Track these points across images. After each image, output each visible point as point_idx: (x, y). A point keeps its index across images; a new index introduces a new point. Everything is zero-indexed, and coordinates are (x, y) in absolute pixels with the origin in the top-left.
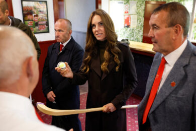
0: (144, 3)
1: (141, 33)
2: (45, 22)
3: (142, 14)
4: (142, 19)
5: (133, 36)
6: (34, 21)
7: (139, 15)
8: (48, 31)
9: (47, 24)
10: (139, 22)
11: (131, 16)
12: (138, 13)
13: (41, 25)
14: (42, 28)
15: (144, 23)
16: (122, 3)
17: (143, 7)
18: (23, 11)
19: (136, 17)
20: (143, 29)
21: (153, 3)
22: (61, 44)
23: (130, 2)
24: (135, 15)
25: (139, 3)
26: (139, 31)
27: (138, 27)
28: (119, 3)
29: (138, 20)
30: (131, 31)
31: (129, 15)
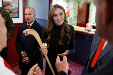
0: (78, 2)
1: (76, 21)
2: (16, 11)
3: (77, 9)
4: (77, 12)
5: (71, 22)
6: (10, 10)
7: (75, 10)
8: (18, 17)
9: (18, 12)
10: (75, 14)
11: (70, 10)
12: (74, 9)
13: (14, 13)
14: (14, 15)
15: (78, 15)
16: (65, 2)
17: (77, 5)
18: (3, 3)
19: (73, 10)
20: (77, 18)
21: (83, 3)
22: (28, 24)
23: (70, 1)
24: (72, 9)
25: (75, 2)
26: (75, 19)
27: (74, 17)
28: (63, 2)
29: (74, 12)
30: (70, 19)
31: (69, 9)
